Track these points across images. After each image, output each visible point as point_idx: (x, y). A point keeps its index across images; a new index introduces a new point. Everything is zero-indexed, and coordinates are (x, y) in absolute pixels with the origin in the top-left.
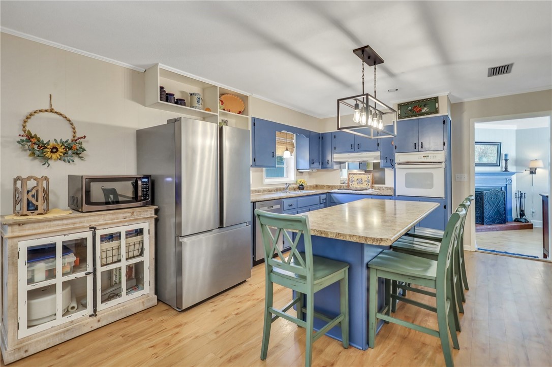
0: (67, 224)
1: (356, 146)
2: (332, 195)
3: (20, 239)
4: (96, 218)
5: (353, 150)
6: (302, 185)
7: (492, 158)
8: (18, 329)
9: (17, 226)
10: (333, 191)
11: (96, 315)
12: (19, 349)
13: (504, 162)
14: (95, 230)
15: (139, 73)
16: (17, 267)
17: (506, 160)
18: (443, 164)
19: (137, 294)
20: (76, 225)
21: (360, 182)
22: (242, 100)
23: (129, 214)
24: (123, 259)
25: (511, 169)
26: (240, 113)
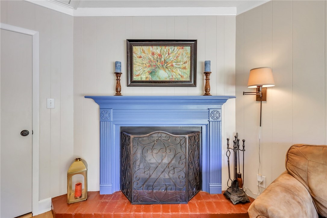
7: (179, 71)
13: (203, 77)
17: (207, 74)
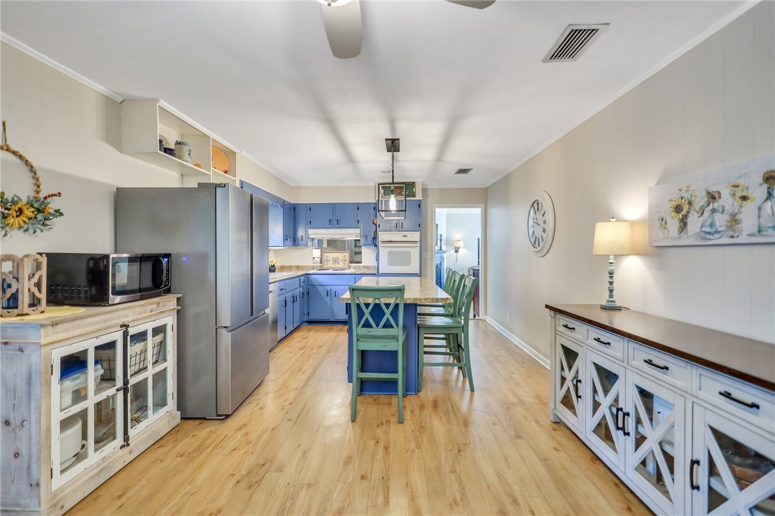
0: (101, 322)
1: (335, 222)
2: (310, 276)
3: (53, 346)
4: (126, 312)
5: (331, 226)
6: (274, 266)
8: (52, 477)
9: (50, 328)
10: (312, 272)
11: (128, 445)
12: (55, 505)
13: (439, 241)
14: (127, 329)
15: (114, 102)
16: (50, 387)
17: (441, 240)
18: (419, 243)
19: (163, 411)
20: (109, 323)
21: (336, 261)
22: (227, 157)
23: (155, 306)
24: (150, 366)
25: (444, 248)
26: (226, 172)
